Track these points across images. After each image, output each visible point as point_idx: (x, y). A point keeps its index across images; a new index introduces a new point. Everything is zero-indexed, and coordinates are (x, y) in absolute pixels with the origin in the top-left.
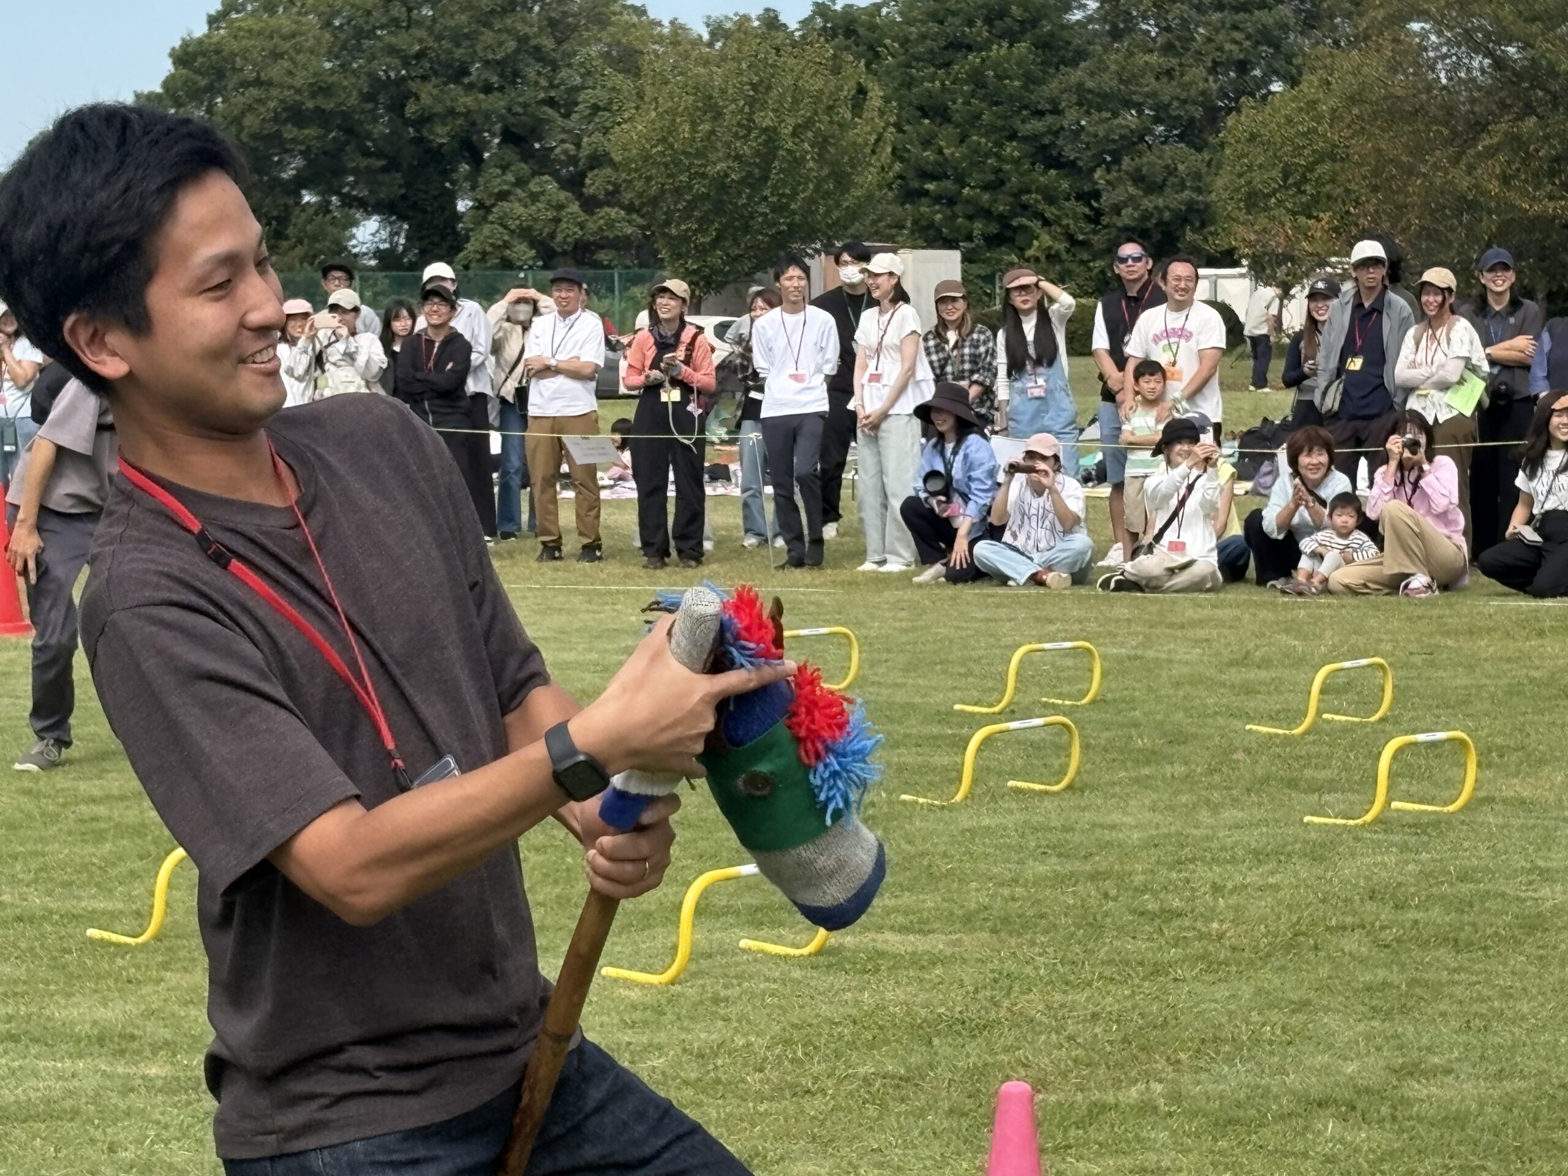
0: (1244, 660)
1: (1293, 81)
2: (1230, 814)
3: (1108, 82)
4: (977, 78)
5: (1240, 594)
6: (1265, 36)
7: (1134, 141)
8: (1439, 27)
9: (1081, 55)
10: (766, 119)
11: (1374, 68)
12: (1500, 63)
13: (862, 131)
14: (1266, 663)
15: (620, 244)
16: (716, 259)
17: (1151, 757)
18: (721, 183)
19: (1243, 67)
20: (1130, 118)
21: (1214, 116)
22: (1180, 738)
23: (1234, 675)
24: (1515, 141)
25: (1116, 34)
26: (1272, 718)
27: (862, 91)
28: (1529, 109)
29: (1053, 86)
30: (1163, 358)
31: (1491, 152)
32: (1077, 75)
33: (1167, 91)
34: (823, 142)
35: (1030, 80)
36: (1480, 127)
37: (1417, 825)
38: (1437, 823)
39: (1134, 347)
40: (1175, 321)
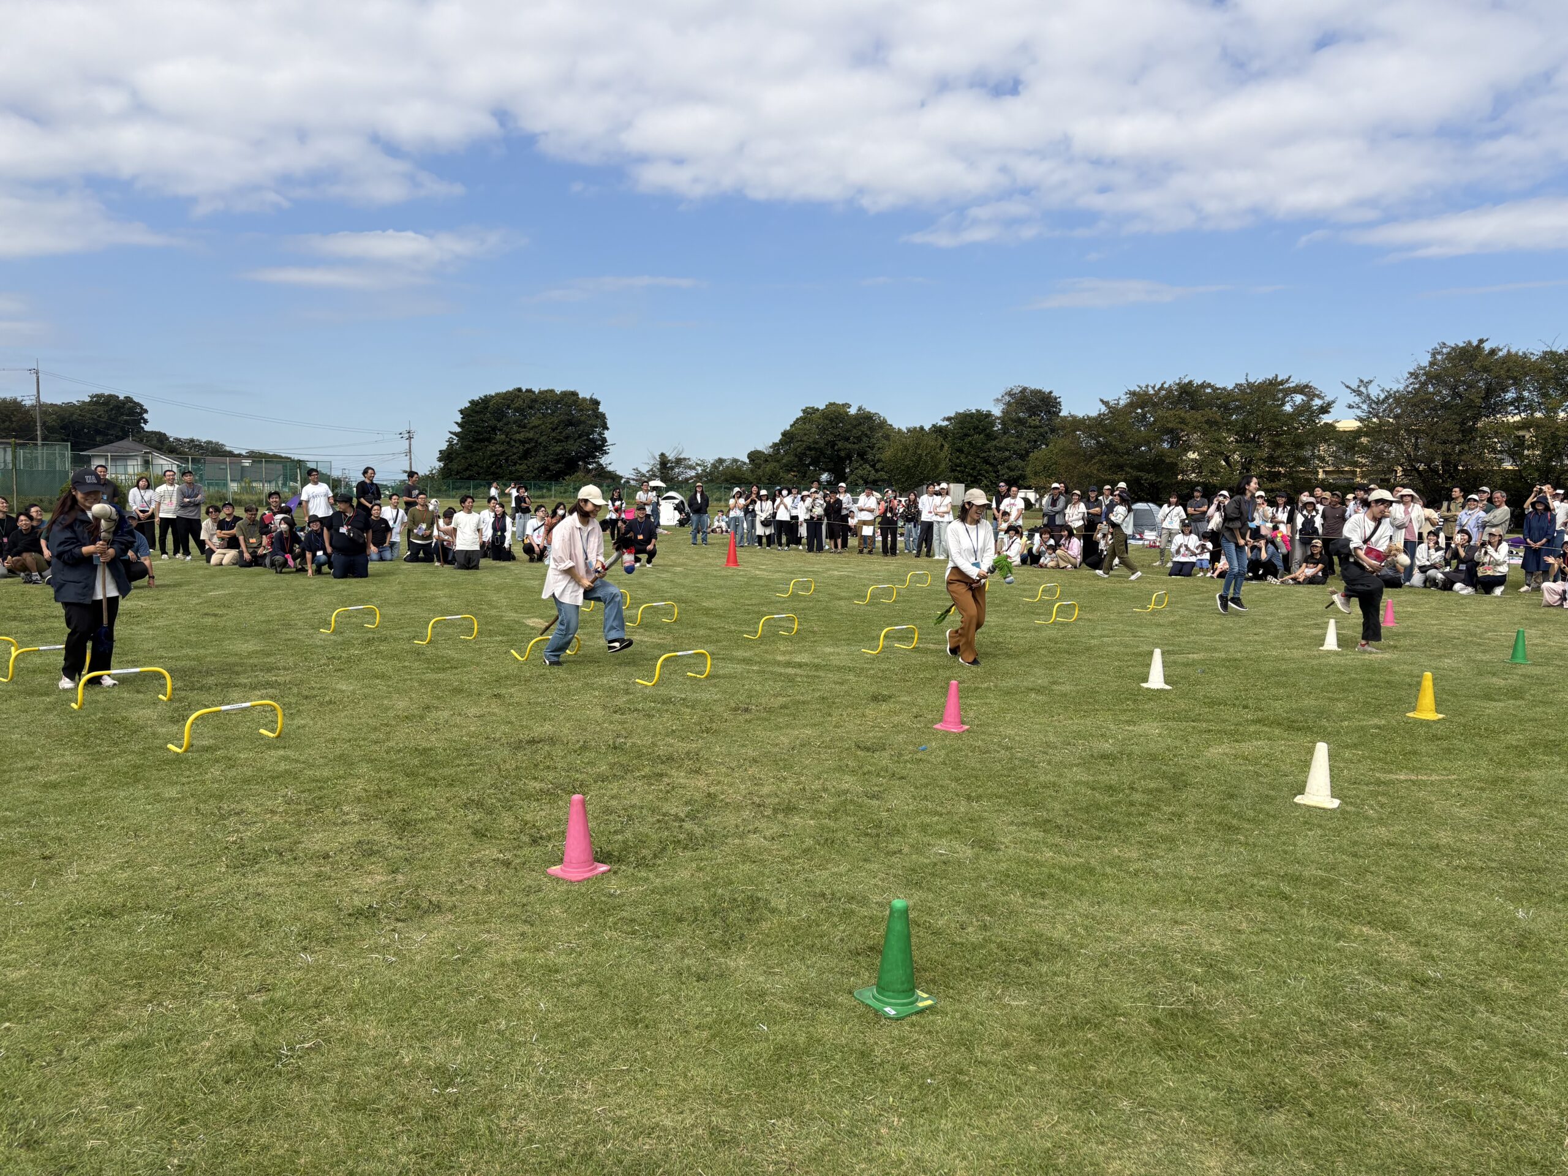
0: (1024, 583)
1: (1047, 445)
2: (1017, 620)
3: (1002, 444)
4: (970, 443)
5: (1025, 567)
6: (1041, 434)
7: (1007, 459)
8: (1084, 433)
9: (996, 438)
10: (919, 452)
11: (1067, 442)
12: (1098, 442)
13: (942, 455)
14: (1029, 584)
15: (883, 481)
16: (906, 484)
17: (999, 605)
18: (908, 467)
19: (1035, 442)
20: (1007, 453)
21: (1027, 453)
22: (1006, 601)
23: (1022, 587)
24: (1101, 461)
25: (1005, 433)
26: (1029, 597)
27: (942, 446)
28: (1105, 453)
29: (989, 445)
30: (1008, 510)
31: (1095, 464)
32: (995, 443)
33: (1017, 447)
34: (932, 458)
35: (984, 444)
36: (1092, 457)
37: (1062, 624)
38: (1067, 624)
39: (1002, 507)
40: (1012, 501)
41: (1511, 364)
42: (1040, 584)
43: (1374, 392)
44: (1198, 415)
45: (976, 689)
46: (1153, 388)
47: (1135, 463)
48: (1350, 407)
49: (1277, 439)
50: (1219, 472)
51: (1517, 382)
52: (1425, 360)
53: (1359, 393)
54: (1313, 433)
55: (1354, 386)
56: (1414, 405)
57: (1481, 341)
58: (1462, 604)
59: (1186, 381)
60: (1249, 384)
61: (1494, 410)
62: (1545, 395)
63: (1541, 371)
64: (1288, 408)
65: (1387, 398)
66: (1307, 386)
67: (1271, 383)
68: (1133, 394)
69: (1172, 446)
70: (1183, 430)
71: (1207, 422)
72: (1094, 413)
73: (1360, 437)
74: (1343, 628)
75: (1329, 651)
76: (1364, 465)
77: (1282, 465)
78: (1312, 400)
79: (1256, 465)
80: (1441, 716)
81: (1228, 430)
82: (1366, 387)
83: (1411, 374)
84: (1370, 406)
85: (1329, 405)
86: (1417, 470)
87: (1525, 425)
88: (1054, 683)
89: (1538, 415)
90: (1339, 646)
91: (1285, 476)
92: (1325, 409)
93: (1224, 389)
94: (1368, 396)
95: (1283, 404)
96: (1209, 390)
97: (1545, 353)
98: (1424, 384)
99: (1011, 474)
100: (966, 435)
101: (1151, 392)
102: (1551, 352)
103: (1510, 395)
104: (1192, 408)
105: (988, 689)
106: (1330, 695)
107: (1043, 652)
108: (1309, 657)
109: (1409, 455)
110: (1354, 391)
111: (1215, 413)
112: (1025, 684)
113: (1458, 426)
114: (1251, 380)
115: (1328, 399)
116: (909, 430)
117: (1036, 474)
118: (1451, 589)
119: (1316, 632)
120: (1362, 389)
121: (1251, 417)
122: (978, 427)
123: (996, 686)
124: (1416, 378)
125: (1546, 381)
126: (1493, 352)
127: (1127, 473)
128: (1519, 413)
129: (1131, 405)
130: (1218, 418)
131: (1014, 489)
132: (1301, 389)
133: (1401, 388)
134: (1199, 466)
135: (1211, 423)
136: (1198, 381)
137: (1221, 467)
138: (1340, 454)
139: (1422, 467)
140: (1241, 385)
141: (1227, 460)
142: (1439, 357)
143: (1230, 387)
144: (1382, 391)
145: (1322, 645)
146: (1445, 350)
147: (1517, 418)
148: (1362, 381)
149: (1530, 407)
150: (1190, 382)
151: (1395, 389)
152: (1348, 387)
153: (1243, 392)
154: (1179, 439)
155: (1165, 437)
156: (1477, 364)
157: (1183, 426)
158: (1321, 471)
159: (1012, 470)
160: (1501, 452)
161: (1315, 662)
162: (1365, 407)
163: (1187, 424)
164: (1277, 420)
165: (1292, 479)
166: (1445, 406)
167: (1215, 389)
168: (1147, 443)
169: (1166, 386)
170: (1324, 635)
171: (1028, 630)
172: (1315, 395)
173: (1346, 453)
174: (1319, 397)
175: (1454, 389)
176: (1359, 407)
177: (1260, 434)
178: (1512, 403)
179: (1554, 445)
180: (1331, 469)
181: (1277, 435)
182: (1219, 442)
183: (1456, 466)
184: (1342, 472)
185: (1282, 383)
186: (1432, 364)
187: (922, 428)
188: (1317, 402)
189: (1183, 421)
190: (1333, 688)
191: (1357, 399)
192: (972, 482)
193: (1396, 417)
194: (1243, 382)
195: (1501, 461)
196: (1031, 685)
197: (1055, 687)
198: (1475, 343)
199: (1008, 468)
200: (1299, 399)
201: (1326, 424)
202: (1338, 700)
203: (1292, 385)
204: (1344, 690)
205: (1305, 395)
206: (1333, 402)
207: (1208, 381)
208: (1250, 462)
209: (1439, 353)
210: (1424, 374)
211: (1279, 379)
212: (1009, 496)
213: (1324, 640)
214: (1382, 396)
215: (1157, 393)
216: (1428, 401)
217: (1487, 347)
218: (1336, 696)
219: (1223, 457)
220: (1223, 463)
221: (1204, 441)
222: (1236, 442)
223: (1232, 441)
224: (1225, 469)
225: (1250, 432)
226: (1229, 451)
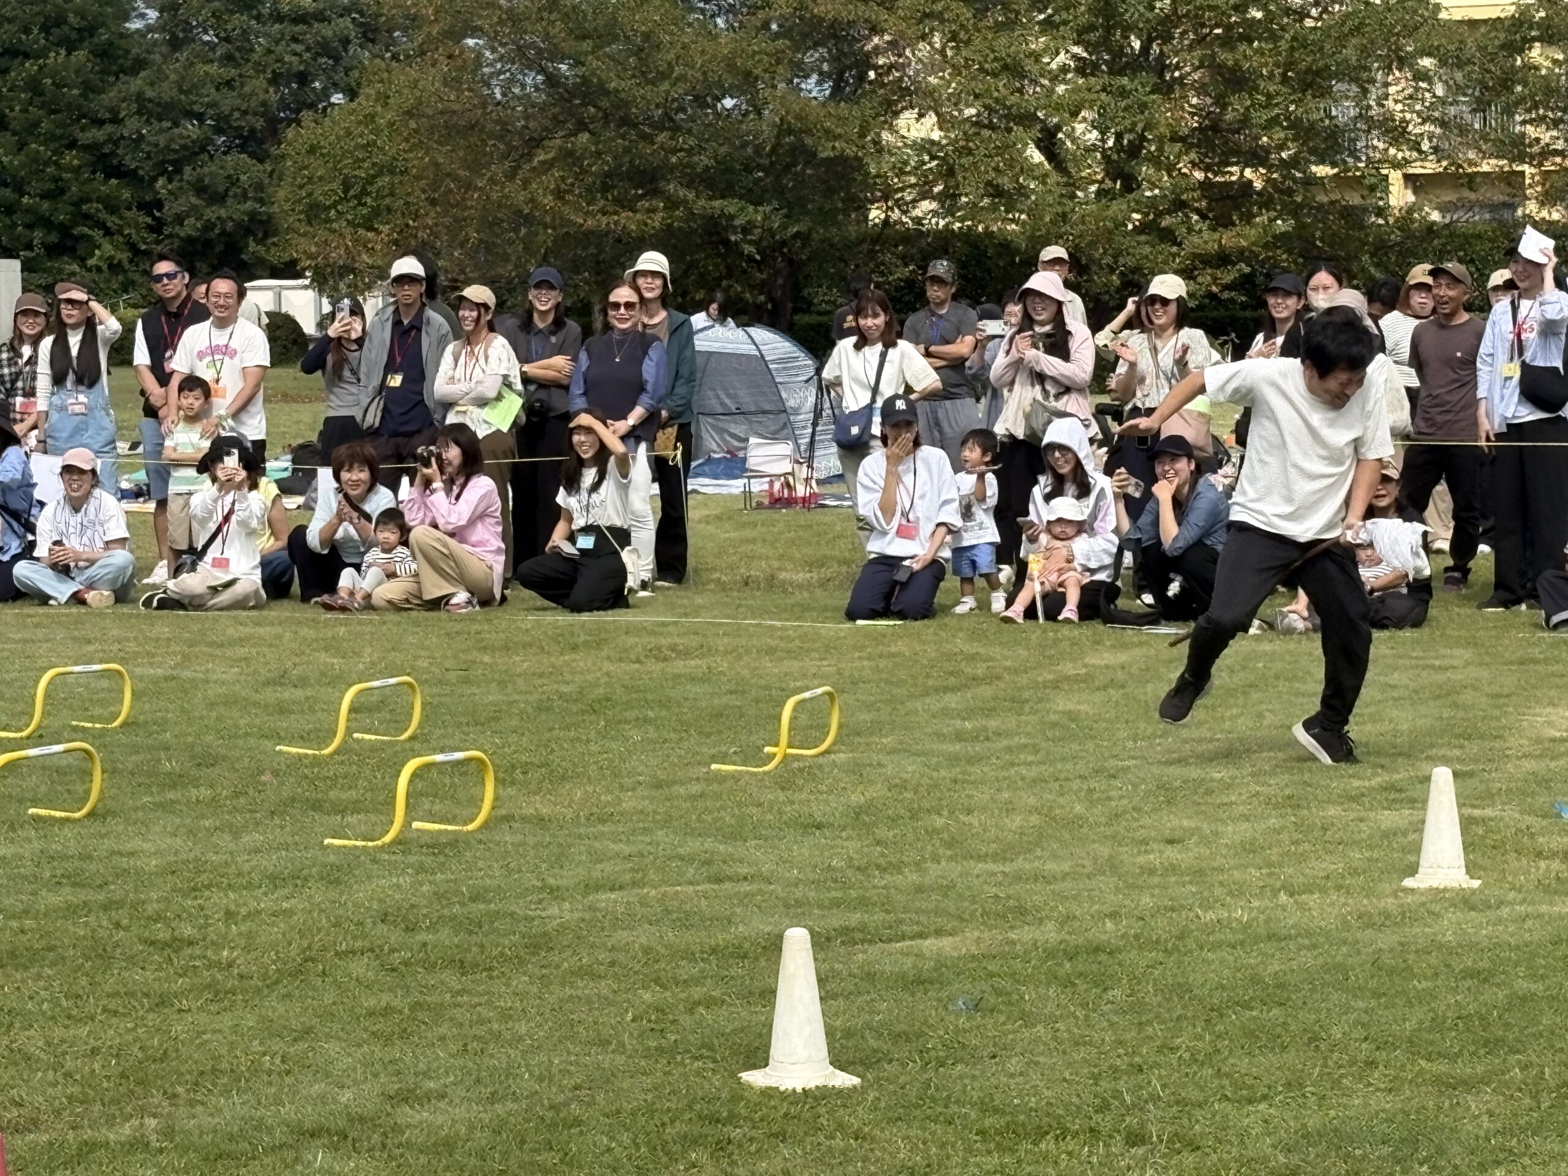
0: (281, 680)
1: (352, 94)
2: (252, 838)
3: (167, 91)
4: (34, 86)
5: (281, 612)
6: (325, 49)
7: (196, 151)
8: (494, 41)
9: (140, 65)
11: (430, 84)
12: (552, 80)
14: (302, 682)
17: (177, 780)
19: (303, 79)
20: (191, 129)
21: (273, 129)
22: (209, 760)
23: (270, 695)
24: (567, 156)
25: (175, 44)
26: (304, 739)
28: (581, 126)
29: (110, 97)
30: (207, 374)
31: (547, 166)
32: (136, 83)
33: (228, 101)
35: (89, 89)
36: (535, 143)
37: (436, 845)
38: (455, 842)
39: (180, 362)
40: (220, 337)
42: (343, 681)
47: (703, 160)
49: (1225, 57)
50: (1022, 191)
69: (837, 90)
70: (875, 30)
74: (1487, 798)
75: (1437, 893)
76: (1547, 153)
77: (1256, 157)
79: (1155, 161)
81: (1048, 25)
91: (1266, 201)
99: (212, 213)
107: (359, 968)
117: (314, 212)
119: (1388, 819)
122: (60, 21)
123: (168, 1134)
127: (672, 204)
131: (223, 282)
137: (1029, 170)
138: (1459, 110)
141: (1048, 143)
145: (1412, 870)
154: (865, 62)
155: (810, 57)
157: (872, 11)
158: (1395, 177)
159: (219, 199)
161: (1388, 939)
165: (1294, 211)
168: (746, 82)
170: (1419, 826)
171: (296, 879)
173: (1481, 107)
177: (1167, 38)
180: (1430, 169)
181: (1227, 42)
182: (1013, 69)
184: (1474, 181)
192: (53, 251)
196: (312, 1117)
199: (200, 189)
202: (1466, 1085)
204: (1490, 1046)
208: (1134, 151)
212: (204, 312)
213: (1417, 848)
219: (1036, 132)
220: (1036, 156)
221: (957, 70)
222: (1081, 71)
223: (1064, 69)
224: (1043, 178)
225: (1128, 29)
226: (1058, 108)
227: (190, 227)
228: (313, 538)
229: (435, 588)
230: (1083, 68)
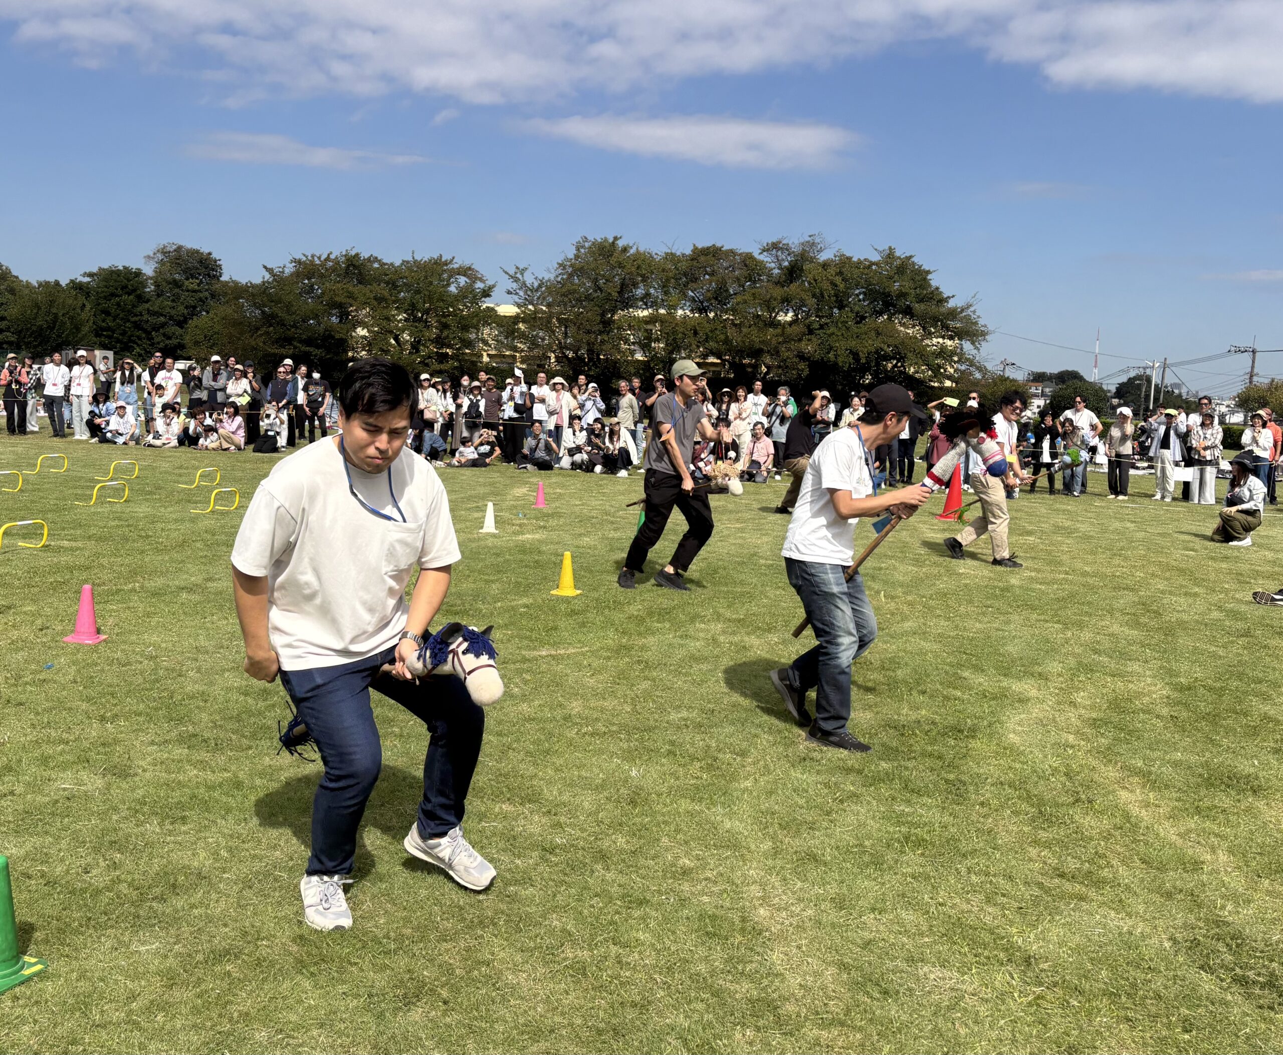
0: (181, 467)
1: (208, 312)
2: (170, 509)
3: (156, 309)
4: (118, 304)
5: (183, 449)
6: (201, 300)
7: (163, 325)
8: (247, 300)
9: (148, 301)
10: (54, 310)
11: (229, 311)
12: (263, 312)
13: (84, 316)
14: (187, 468)
15: (10, 343)
16: (39, 349)
17: (150, 493)
18: (40, 328)
19: (195, 307)
20: (162, 319)
21: (185, 321)
22: (160, 488)
23: (177, 471)
24: (267, 333)
25: (158, 296)
26: (186, 483)
27: (84, 305)
28: (271, 325)
29: (139, 309)
30: (164, 384)
31: (261, 335)
32: (147, 306)
33: (173, 312)
34: (72, 318)
35: (134, 306)
36: (258, 329)
37: (222, 513)
38: (228, 512)
39: (157, 380)
40: (168, 374)
41: (640, 262)
42: (198, 468)
43: (529, 279)
44: (366, 290)
45: (118, 591)
46: (319, 258)
47: (304, 337)
48: (509, 293)
49: (444, 320)
50: (389, 351)
51: (645, 279)
52: (571, 253)
53: (516, 280)
54: (477, 316)
55: (512, 272)
56: (563, 295)
57: (616, 238)
58: (601, 485)
59: (353, 253)
60: (415, 261)
61: (628, 303)
62: (666, 293)
63: (663, 270)
64: (453, 289)
65: (540, 286)
66: (470, 269)
67: (436, 263)
68: (299, 262)
69: (341, 321)
70: (351, 306)
71: (375, 298)
72: (257, 280)
73: (516, 323)
74: (501, 510)
75: (488, 534)
76: (522, 351)
77: (449, 346)
78: (474, 282)
79: (423, 345)
80: (579, 592)
81: (397, 308)
82: (522, 274)
83: (560, 265)
84: (526, 292)
85: (491, 288)
86: (566, 357)
87: (652, 320)
88: (210, 579)
89: (662, 311)
90: (496, 528)
91: (452, 357)
92: (486, 293)
93: (392, 264)
94: (524, 283)
95: (448, 285)
96: (376, 265)
97: (667, 254)
98: (571, 275)
99: (167, 342)
100: (113, 295)
101: (318, 262)
102: (672, 254)
103: (640, 292)
104: (360, 282)
105: (133, 590)
106: (486, 577)
107: (198, 545)
108: (470, 540)
109: (560, 343)
110: (512, 277)
111: (382, 290)
112: (177, 583)
113: (599, 318)
114: (418, 258)
115: (490, 283)
116: (40, 285)
117: (197, 343)
118: (592, 471)
119: (476, 515)
120: (519, 275)
121: (418, 296)
122: (126, 287)
123: (142, 587)
124: (564, 268)
125: (668, 280)
126: (625, 250)
127: (295, 347)
128: (647, 308)
129: (297, 274)
130: (386, 293)
131: (169, 361)
132: (465, 271)
133: (552, 276)
134: (369, 344)
135: (380, 300)
136: (365, 255)
137: (391, 345)
138: (501, 338)
139: (571, 355)
140: (408, 262)
141: (396, 339)
142: (582, 251)
143: (398, 263)
144: (536, 278)
145: (482, 528)
146: (587, 245)
147: (646, 313)
148: (517, 268)
149: (655, 304)
150: (357, 255)
151: (546, 278)
152: (506, 273)
153: (410, 269)
154: (348, 314)
155: (334, 312)
156: (613, 260)
157: (351, 301)
158: (485, 354)
159: (169, 338)
160: (633, 343)
161: (474, 545)
162: (521, 293)
163: (355, 299)
164: (443, 300)
165: (459, 361)
166: (588, 298)
167: (382, 264)
168: (316, 317)
169: (332, 257)
170: (484, 517)
171: (182, 520)
172: (476, 278)
173: (507, 338)
174: (481, 280)
175: (595, 281)
176: (517, 294)
177: (428, 314)
178: (642, 299)
179: (675, 339)
180: (493, 352)
181: (444, 316)
182: (387, 319)
183: (598, 355)
184: (504, 356)
185: (446, 264)
186: (577, 257)
187: (57, 283)
188: (479, 285)
189: (351, 296)
190: (489, 571)
191: (515, 285)
192: (122, 350)
193: (549, 305)
194: (411, 259)
195: (632, 353)
196: (183, 584)
197: (209, 584)
198: (611, 240)
199: (164, 335)
200: (462, 280)
201: (488, 307)
202: (492, 581)
203: (456, 266)
204: (499, 572)
205: (468, 277)
206: (494, 286)
207: (375, 255)
208: (419, 342)
209: (583, 247)
210: (571, 265)
211: (443, 260)
212: (164, 368)
213: (483, 522)
214: (536, 284)
215: (323, 264)
216: (575, 291)
217: (621, 243)
218: (491, 578)
219: (393, 335)
220: (393, 342)
221: (373, 318)
222: (405, 321)
223: (401, 320)
224: (394, 348)
225: (418, 310)
226: (399, 330)
227: (162, 345)
228: (191, 431)
229: (225, 445)
230: (406, 320)
